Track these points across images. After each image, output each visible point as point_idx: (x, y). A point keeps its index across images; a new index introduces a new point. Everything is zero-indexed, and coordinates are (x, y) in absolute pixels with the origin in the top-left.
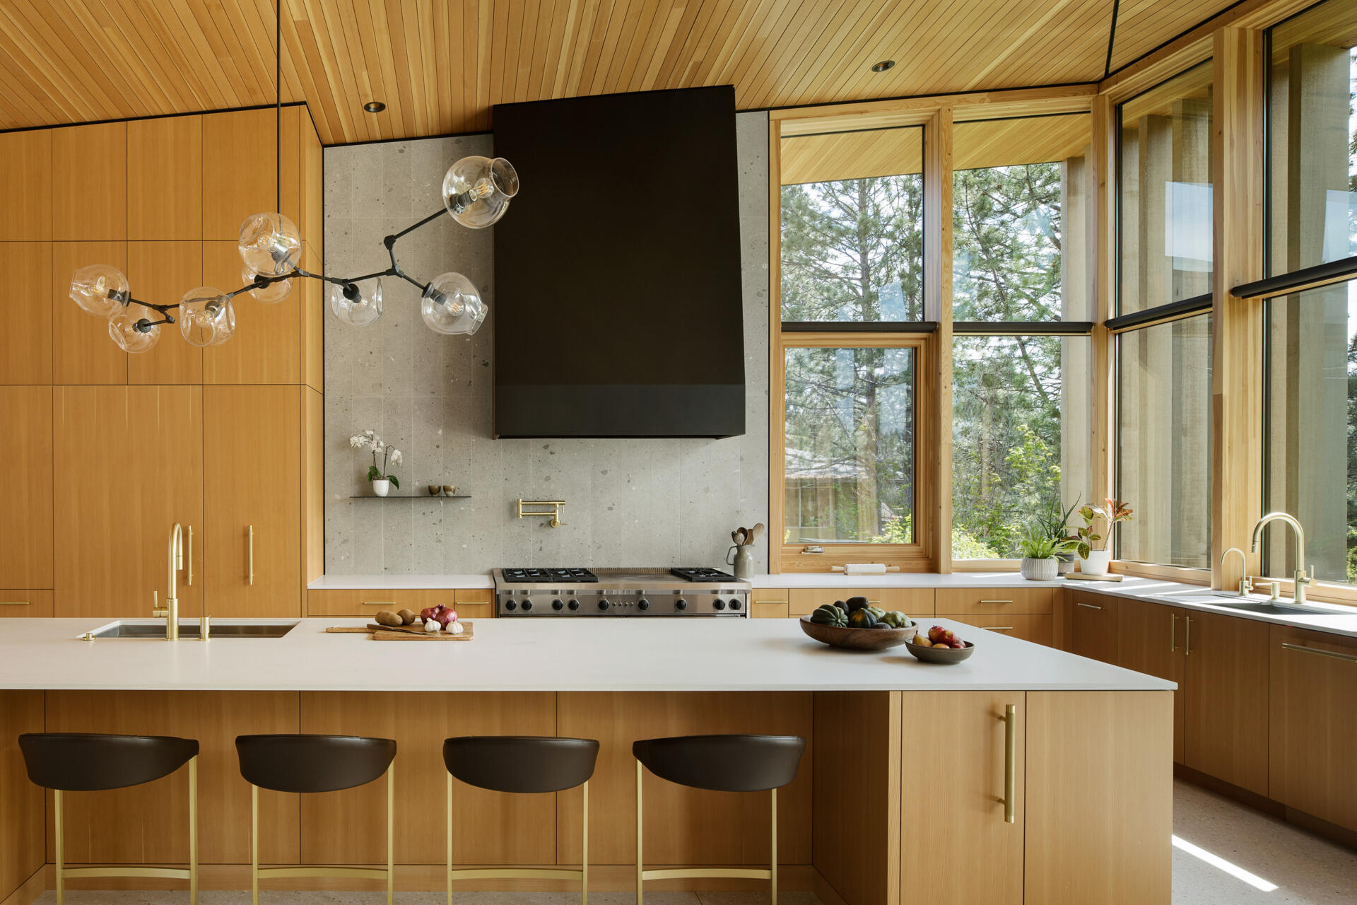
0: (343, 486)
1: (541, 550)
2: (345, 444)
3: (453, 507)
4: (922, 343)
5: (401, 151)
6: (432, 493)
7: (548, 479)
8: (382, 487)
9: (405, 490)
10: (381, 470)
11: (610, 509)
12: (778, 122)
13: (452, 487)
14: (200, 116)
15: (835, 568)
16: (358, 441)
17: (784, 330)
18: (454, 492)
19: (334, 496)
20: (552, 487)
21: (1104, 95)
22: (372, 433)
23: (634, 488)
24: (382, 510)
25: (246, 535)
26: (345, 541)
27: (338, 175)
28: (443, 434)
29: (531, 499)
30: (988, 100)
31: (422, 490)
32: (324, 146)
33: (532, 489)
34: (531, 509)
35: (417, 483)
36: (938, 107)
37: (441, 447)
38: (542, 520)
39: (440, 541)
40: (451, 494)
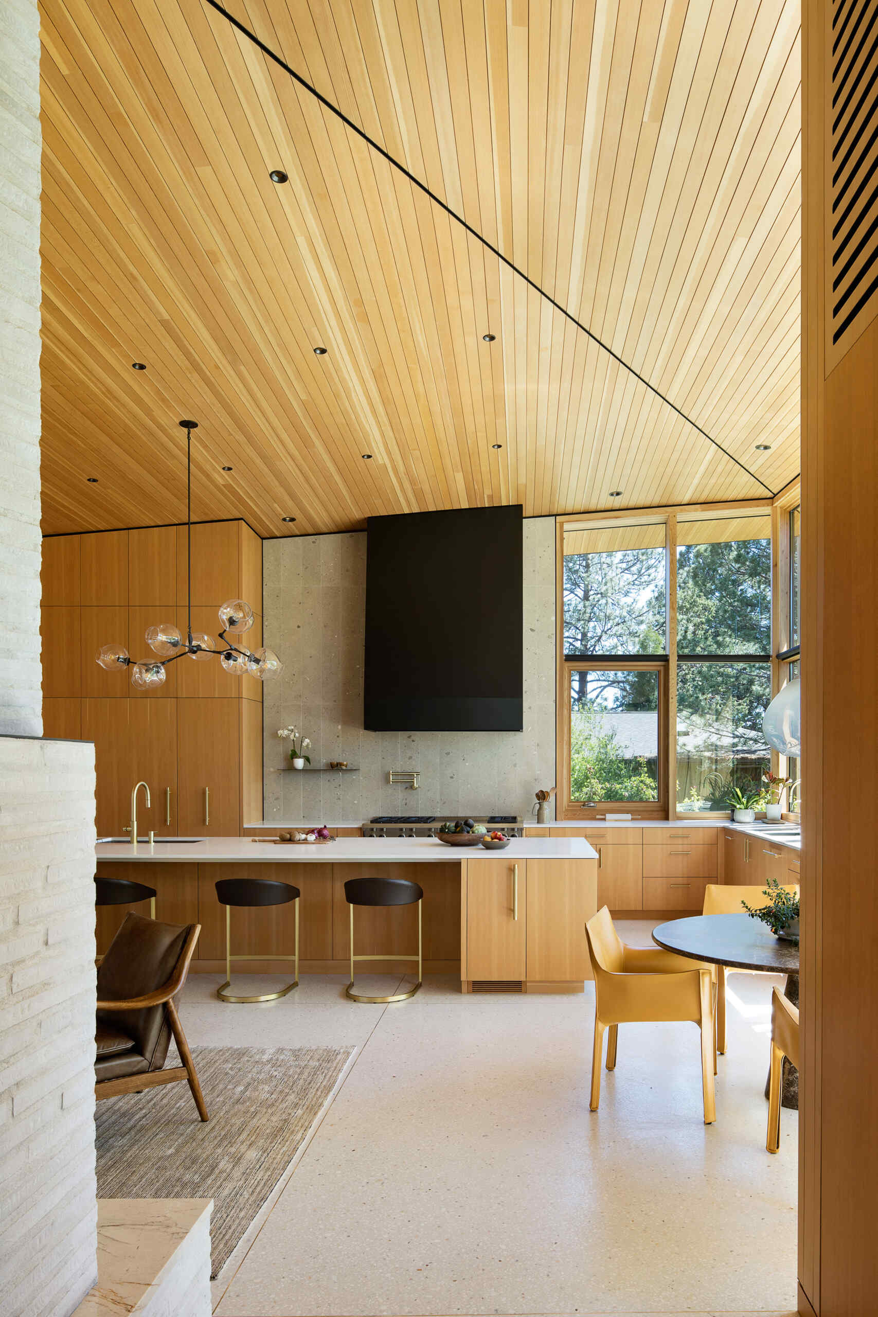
0: (274, 763)
1: (406, 804)
2: (275, 735)
3: (347, 776)
4: (662, 668)
5: (314, 542)
6: (335, 767)
7: (410, 758)
8: (299, 763)
9: (314, 766)
10: (298, 752)
11: (452, 777)
12: (562, 524)
13: (345, 763)
14: (175, 527)
15: (598, 817)
16: (283, 733)
17: (566, 660)
18: (346, 766)
19: (270, 769)
20: (414, 763)
21: (776, 507)
22: (293, 728)
23: (467, 764)
24: (301, 779)
25: (204, 793)
26: (277, 799)
27: (272, 558)
28: (342, 728)
29: (400, 771)
30: (700, 510)
31: (327, 765)
32: (263, 539)
33: (400, 765)
34: (400, 777)
35: (324, 761)
36: (668, 514)
37: (340, 737)
38: (408, 785)
39: (339, 799)
40: (344, 768)
